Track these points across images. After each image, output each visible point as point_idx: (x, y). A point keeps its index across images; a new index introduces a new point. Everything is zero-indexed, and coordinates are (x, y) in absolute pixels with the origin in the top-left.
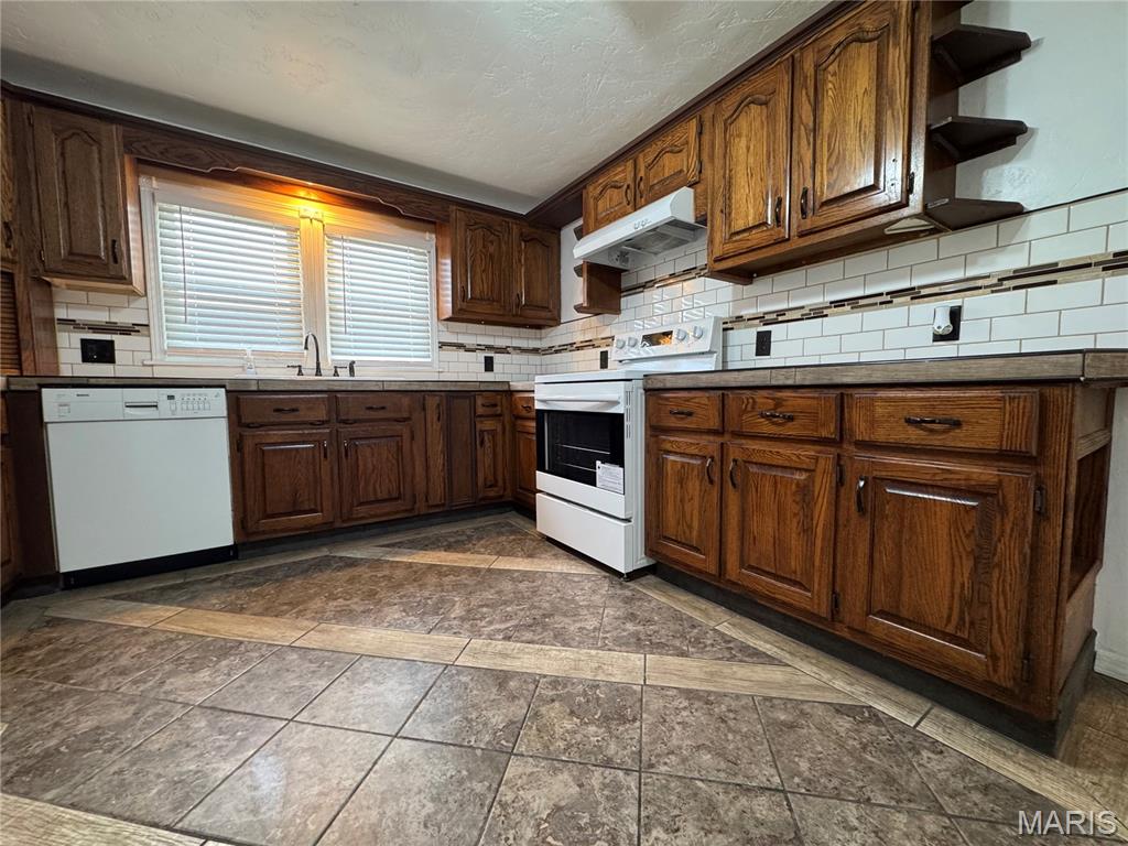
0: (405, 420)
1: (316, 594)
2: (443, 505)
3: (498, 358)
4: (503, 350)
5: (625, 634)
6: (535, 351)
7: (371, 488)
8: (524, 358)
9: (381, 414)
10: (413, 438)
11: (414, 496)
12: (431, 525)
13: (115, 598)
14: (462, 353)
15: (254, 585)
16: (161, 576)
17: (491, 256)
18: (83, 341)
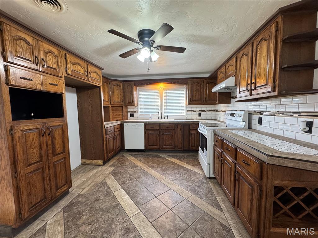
0: (174, 130)
1: (151, 162)
2: (181, 149)
3: (202, 113)
4: (204, 111)
5: (194, 189)
6: (214, 110)
7: (166, 143)
8: (210, 113)
9: (169, 128)
10: (175, 133)
11: (175, 146)
12: (179, 153)
13: (130, 154)
14: (193, 112)
15: (145, 157)
16: (135, 152)
17: (198, 90)
18: (130, 114)
